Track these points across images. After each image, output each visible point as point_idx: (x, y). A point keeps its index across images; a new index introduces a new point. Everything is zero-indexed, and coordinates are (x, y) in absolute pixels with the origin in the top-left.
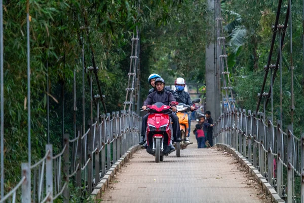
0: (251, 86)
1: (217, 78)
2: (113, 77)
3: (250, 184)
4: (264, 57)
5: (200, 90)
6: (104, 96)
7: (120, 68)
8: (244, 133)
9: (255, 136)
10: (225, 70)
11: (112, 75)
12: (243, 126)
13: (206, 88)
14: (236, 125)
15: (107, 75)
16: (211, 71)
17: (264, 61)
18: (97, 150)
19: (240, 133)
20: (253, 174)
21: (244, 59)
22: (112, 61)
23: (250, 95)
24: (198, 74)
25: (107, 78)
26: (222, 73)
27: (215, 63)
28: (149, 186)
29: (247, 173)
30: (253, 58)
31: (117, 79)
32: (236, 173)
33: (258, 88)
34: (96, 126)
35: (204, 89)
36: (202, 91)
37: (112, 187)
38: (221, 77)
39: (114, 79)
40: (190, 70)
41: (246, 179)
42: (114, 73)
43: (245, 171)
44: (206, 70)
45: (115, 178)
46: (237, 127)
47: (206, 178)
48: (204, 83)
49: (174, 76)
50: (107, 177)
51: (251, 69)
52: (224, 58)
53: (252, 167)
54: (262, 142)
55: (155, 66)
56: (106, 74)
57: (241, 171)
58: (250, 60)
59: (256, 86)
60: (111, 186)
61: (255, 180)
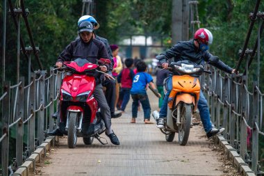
0: (225, 39)
1: (185, 29)
2: (64, 24)
3: (226, 172)
4: (240, 7)
5: (165, 42)
6: (37, 48)
7: (72, 14)
8: (219, 97)
9: (234, 105)
10: (195, 19)
11: (62, 22)
12: (217, 88)
13: (172, 41)
14: (208, 85)
15: (57, 22)
16: (178, 20)
17: (240, 11)
18: (20, 121)
19: (213, 95)
20: (230, 156)
21: (217, 8)
22: (62, 6)
23: (224, 50)
24: (163, 24)
25: (55, 25)
26: (192, 22)
27: (183, 11)
28: (90, 170)
29: (222, 154)
30: (228, 7)
31: (68, 26)
32: (207, 153)
33: (232, 42)
34: (20, 88)
35: (169, 42)
36: (168, 44)
37: (39, 172)
38: (190, 26)
39: (64, 26)
40: (153, 19)
41: (222, 163)
42: (66, 20)
43: (219, 151)
44: (173, 20)
45: (47, 158)
46: (209, 87)
47: (169, 161)
48: (170, 34)
49: (136, 26)
50: (34, 158)
51: (225, 19)
52: (194, 5)
53: (229, 147)
54: (243, 114)
55: (113, 13)
56: (55, 21)
57: (214, 150)
58: (225, 9)
59: (231, 40)
60: (39, 169)
61: (233, 166)
